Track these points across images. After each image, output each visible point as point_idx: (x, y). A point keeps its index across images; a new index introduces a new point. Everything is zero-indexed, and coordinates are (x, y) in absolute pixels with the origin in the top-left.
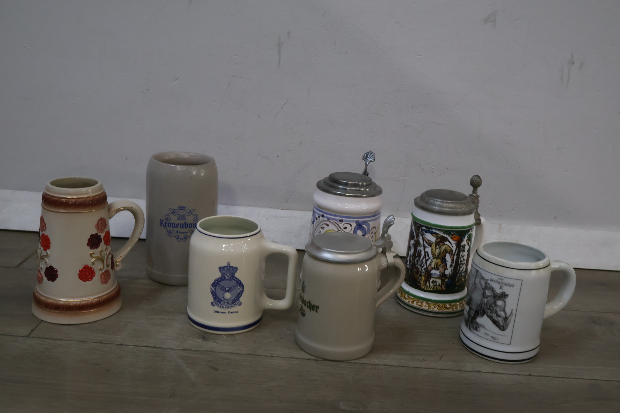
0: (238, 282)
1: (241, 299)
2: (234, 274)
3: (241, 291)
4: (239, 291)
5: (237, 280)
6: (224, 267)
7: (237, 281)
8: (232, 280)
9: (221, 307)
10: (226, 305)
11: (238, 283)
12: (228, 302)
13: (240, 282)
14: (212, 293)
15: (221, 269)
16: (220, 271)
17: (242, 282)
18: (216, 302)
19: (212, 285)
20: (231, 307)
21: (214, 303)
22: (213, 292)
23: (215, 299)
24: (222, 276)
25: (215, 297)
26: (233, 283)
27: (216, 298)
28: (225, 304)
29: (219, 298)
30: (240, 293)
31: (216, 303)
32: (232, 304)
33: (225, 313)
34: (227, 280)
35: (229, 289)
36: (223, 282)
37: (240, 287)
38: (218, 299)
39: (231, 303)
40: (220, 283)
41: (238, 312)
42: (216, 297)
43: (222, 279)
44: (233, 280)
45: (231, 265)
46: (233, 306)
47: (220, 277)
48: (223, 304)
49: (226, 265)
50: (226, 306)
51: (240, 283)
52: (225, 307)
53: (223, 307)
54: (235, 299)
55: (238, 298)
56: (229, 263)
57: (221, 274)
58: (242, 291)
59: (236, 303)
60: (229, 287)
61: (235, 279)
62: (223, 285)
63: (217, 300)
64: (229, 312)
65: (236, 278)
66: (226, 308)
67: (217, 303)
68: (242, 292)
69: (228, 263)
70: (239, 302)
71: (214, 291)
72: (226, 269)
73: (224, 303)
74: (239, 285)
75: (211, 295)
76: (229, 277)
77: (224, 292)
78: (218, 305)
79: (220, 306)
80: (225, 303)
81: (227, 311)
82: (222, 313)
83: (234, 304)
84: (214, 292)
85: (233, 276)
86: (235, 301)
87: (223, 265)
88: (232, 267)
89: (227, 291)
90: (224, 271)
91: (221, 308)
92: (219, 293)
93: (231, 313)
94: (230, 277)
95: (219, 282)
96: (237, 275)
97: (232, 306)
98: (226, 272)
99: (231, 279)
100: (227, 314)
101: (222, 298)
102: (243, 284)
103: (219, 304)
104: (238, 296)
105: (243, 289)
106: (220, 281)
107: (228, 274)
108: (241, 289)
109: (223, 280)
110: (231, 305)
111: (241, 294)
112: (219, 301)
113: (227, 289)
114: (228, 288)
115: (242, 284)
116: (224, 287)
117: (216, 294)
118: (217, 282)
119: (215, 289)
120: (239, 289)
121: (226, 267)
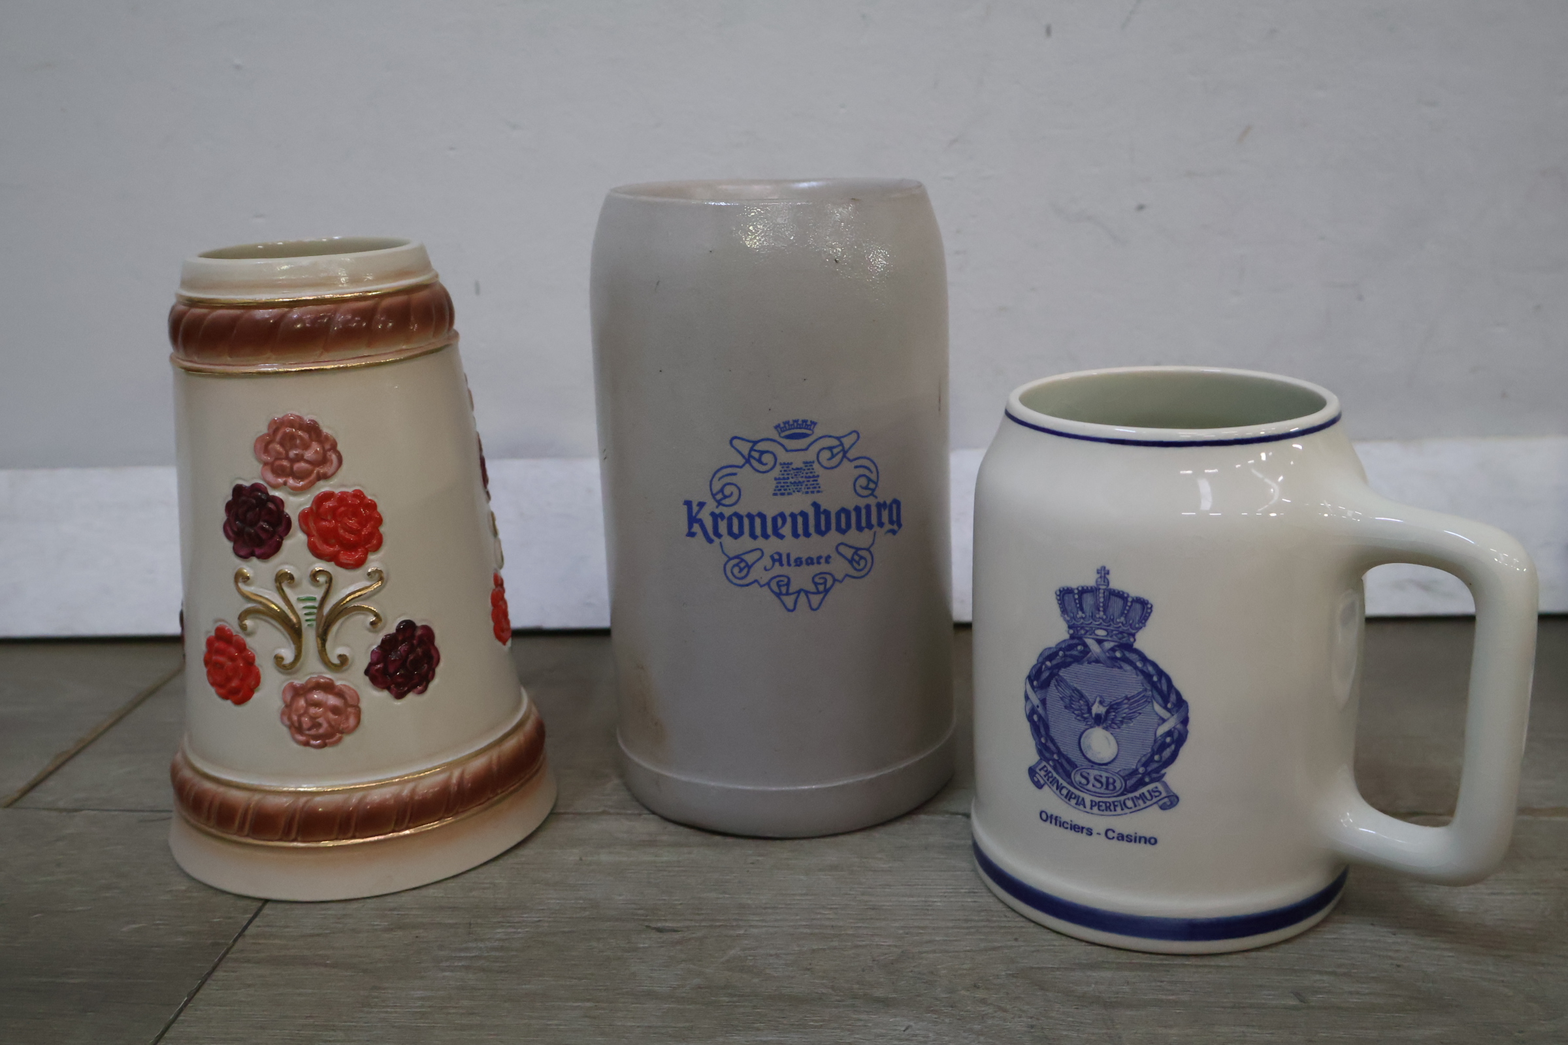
0: (1155, 679)
1: (1174, 776)
2: (1133, 635)
3: (1169, 733)
4: (1163, 729)
5: (1150, 669)
6: (1083, 591)
7: (1148, 676)
8: (1121, 668)
9: (1069, 796)
10: (1095, 794)
11: (1154, 686)
12: (1104, 780)
13: (1164, 681)
14: (1030, 718)
15: (1066, 598)
16: (1064, 610)
17: (1178, 683)
18: (1050, 769)
19: (1030, 679)
20: (1118, 809)
21: (1043, 773)
22: (1035, 718)
23: (1047, 755)
24: (1072, 637)
25: (1043, 740)
26: (1129, 682)
27: (1047, 749)
28: (1090, 787)
29: (1060, 753)
30: (1169, 745)
31: (1048, 772)
32: (1122, 794)
33: (1090, 832)
34: (1097, 661)
35: (1108, 712)
36: (1075, 667)
37: (1165, 708)
38: (1055, 757)
39: (1118, 785)
40: (1063, 673)
41: (1156, 841)
42: (1046, 740)
43: (1074, 653)
44: (1127, 667)
45: (1116, 583)
46: (1129, 803)
47: (1064, 641)
48: (1080, 787)
49: (1090, 580)
50: (1097, 799)
51: (1165, 687)
52: (1088, 804)
53: (1081, 803)
54: (1135, 772)
55: (1154, 766)
56: (1104, 573)
57: (1070, 627)
58: (1176, 735)
59: (1144, 790)
60: (1108, 700)
61: (1139, 664)
62: (1079, 688)
63: (1054, 760)
64: (1110, 834)
65: (1144, 659)
66: (1095, 809)
67: (1055, 775)
68: (1178, 738)
69: (1098, 572)
70: (1161, 788)
71: (1040, 710)
72: (1088, 600)
73: (1084, 781)
74: (1160, 700)
75: (1026, 727)
76: (1108, 645)
77: (1082, 726)
78: (1060, 788)
79: (1064, 792)
80: (1087, 779)
81: (1099, 822)
82: (1076, 828)
83: (1137, 794)
84: (1040, 717)
85: (1129, 647)
86: (1141, 783)
87: (1075, 583)
88: (1121, 595)
89: (1099, 720)
90: (1080, 614)
91: (1073, 802)
92: (1063, 725)
93: (1121, 837)
94: (1113, 650)
95: (1059, 666)
96: (1147, 641)
97: (1124, 805)
98: (1093, 617)
99: (1116, 659)
100: (1098, 841)
101: (1074, 755)
102: (1185, 696)
103: (1061, 781)
104: (1156, 758)
105: (1185, 721)
106: (1065, 665)
107: (1101, 633)
108: (1171, 723)
109: (1078, 660)
110: (1122, 798)
111: (1173, 747)
112: (1062, 766)
113: (1097, 709)
114: (1101, 703)
115: (1178, 694)
116: (1082, 696)
117: (1047, 728)
118: (1048, 663)
119: (1043, 702)
120: (1164, 721)
121: (1092, 591)
